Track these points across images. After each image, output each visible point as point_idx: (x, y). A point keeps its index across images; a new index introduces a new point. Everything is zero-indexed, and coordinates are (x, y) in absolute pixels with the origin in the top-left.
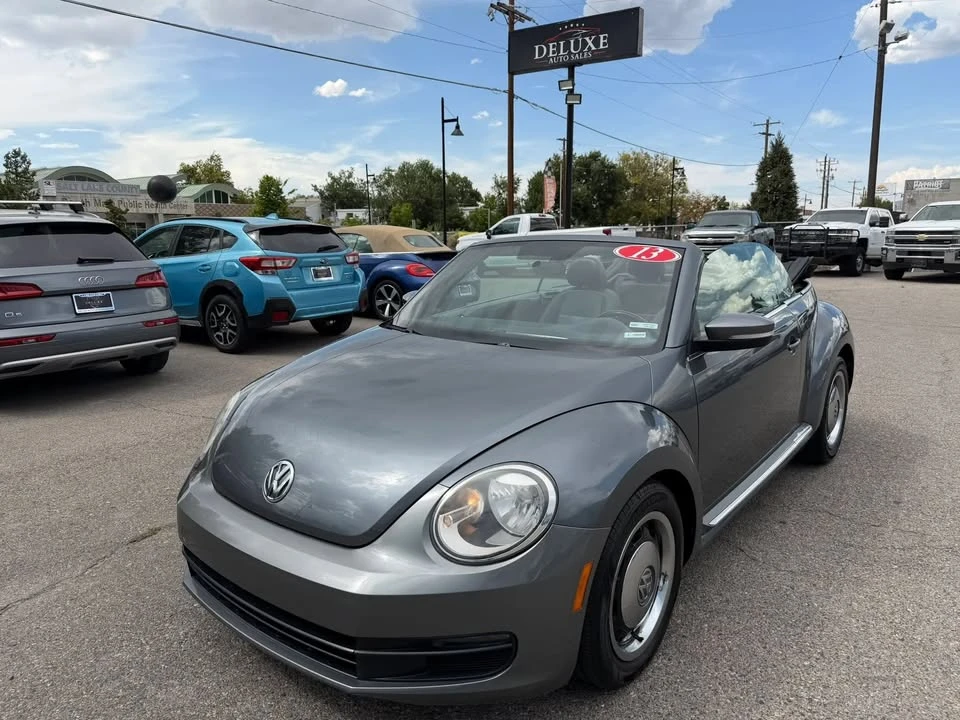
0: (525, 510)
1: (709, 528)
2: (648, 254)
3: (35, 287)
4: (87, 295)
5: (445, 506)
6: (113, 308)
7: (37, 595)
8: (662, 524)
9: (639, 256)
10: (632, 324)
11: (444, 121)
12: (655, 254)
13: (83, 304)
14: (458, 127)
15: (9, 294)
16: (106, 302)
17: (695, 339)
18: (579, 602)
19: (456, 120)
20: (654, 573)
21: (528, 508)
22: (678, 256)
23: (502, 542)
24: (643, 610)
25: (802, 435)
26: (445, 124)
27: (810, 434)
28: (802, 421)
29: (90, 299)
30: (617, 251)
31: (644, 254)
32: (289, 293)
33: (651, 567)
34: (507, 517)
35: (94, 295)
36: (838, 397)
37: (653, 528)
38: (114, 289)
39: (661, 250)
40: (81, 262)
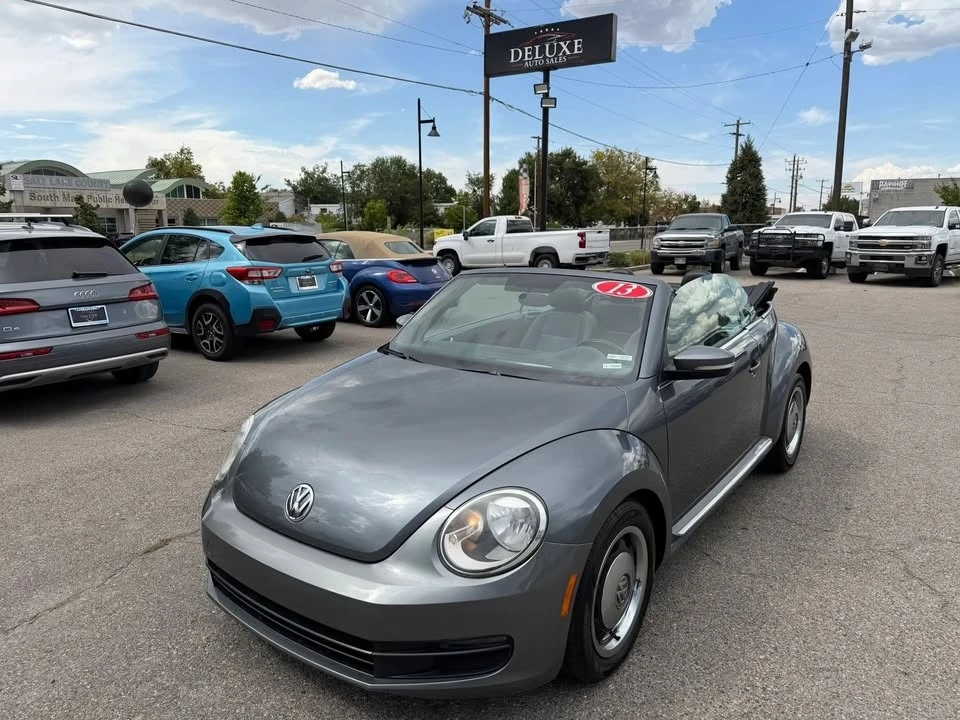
0: (518, 529)
1: (677, 537)
2: (623, 290)
3: (32, 302)
4: (83, 309)
5: (450, 526)
6: (107, 321)
7: (63, 604)
8: (636, 537)
9: (615, 292)
10: (610, 356)
11: (420, 122)
12: (629, 291)
13: (78, 317)
14: (434, 128)
15: (8, 309)
16: (100, 315)
17: (665, 369)
18: (566, 607)
19: (433, 121)
20: (629, 579)
21: (521, 527)
22: (649, 293)
23: (500, 558)
24: (620, 612)
25: (764, 447)
26: (422, 125)
27: (770, 446)
28: (763, 435)
29: (86, 313)
30: (595, 286)
31: (619, 290)
32: (276, 302)
33: (626, 575)
34: (503, 536)
35: (88, 308)
36: (796, 411)
37: (629, 542)
38: (107, 303)
39: (635, 286)
40: (76, 276)
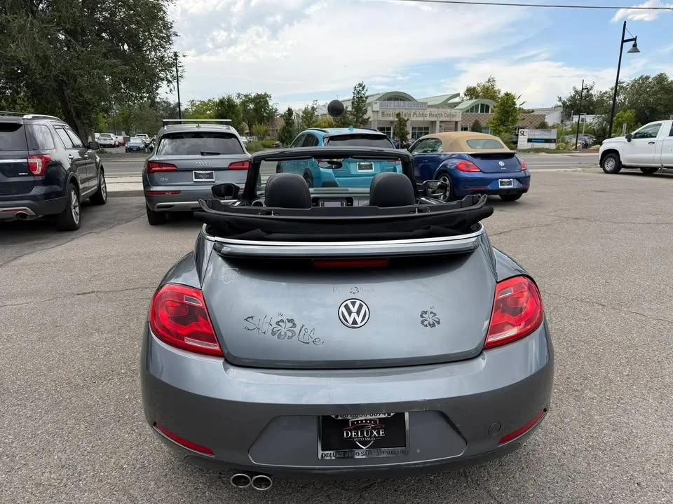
3: (173, 165)
4: (201, 172)
6: (214, 180)
11: (623, 41)
13: (198, 176)
14: (635, 45)
15: (163, 168)
16: (211, 176)
19: (635, 39)
26: (624, 44)
29: (203, 174)
35: (205, 172)
38: (216, 169)
40: (202, 154)
